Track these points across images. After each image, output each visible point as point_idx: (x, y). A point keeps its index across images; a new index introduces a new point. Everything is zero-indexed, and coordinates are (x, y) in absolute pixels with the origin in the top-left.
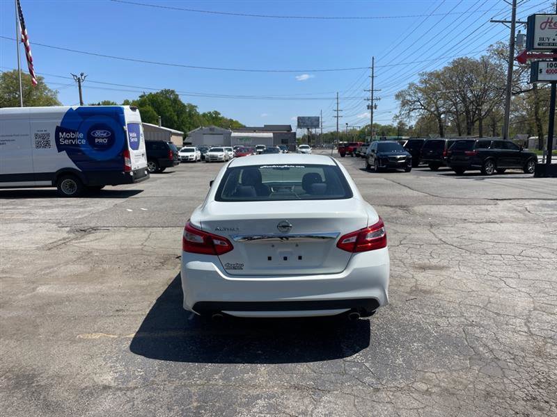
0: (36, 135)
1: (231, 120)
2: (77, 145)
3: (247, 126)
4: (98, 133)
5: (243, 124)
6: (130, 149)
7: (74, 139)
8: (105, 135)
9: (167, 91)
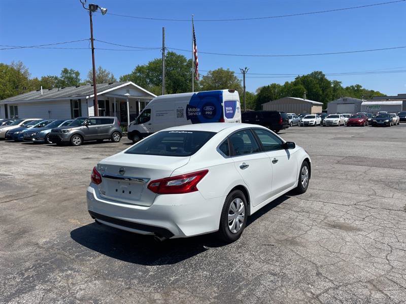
0: (177, 110)
1: (372, 91)
2: (196, 116)
3: (388, 95)
4: (208, 108)
5: (385, 94)
6: (225, 118)
7: (195, 112)
8: (211, 109)
9: (316, 73)
